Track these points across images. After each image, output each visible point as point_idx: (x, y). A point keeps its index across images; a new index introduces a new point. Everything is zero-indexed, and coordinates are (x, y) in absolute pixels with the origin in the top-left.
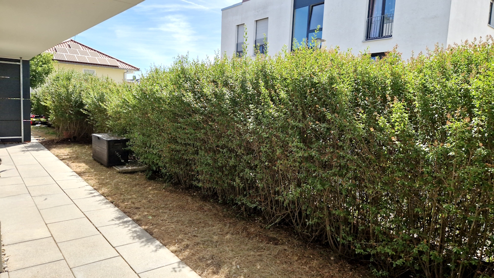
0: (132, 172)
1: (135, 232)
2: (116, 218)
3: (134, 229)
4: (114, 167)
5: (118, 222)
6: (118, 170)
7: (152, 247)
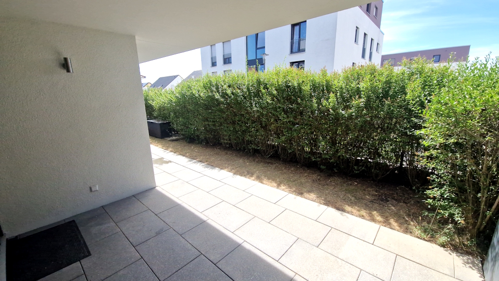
0: (176, 140)
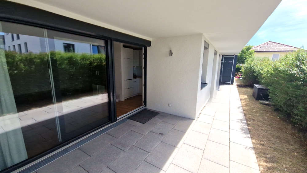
1: (243, 127)
2: (240, 119)
3: (243, 126)
4: (259, 100)
5: (239, 121)
6: (260, 102)
7: (245, 135)
